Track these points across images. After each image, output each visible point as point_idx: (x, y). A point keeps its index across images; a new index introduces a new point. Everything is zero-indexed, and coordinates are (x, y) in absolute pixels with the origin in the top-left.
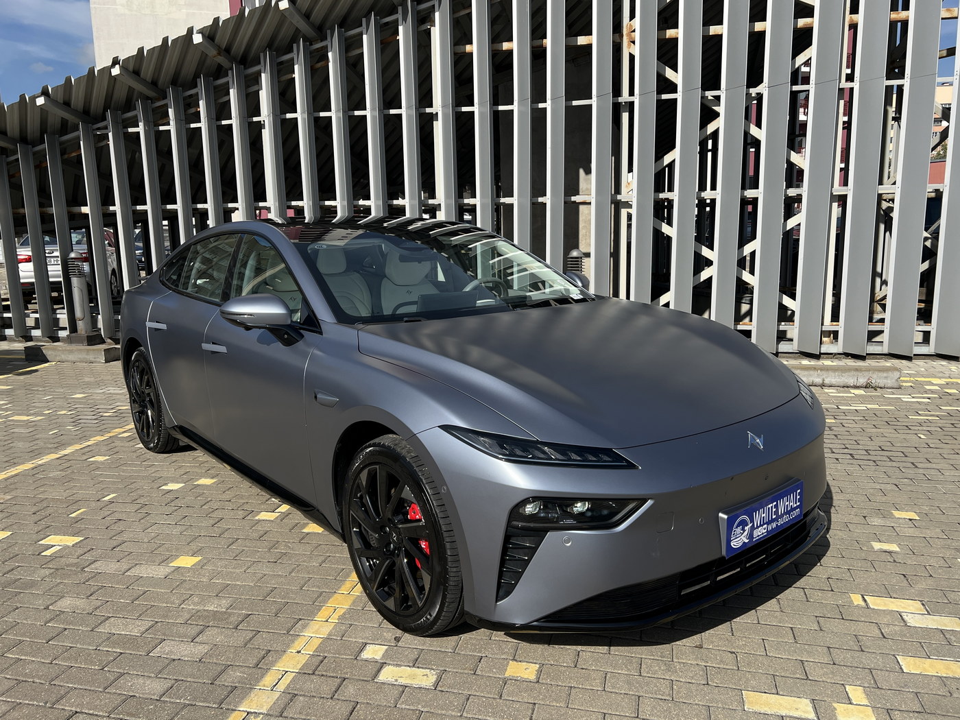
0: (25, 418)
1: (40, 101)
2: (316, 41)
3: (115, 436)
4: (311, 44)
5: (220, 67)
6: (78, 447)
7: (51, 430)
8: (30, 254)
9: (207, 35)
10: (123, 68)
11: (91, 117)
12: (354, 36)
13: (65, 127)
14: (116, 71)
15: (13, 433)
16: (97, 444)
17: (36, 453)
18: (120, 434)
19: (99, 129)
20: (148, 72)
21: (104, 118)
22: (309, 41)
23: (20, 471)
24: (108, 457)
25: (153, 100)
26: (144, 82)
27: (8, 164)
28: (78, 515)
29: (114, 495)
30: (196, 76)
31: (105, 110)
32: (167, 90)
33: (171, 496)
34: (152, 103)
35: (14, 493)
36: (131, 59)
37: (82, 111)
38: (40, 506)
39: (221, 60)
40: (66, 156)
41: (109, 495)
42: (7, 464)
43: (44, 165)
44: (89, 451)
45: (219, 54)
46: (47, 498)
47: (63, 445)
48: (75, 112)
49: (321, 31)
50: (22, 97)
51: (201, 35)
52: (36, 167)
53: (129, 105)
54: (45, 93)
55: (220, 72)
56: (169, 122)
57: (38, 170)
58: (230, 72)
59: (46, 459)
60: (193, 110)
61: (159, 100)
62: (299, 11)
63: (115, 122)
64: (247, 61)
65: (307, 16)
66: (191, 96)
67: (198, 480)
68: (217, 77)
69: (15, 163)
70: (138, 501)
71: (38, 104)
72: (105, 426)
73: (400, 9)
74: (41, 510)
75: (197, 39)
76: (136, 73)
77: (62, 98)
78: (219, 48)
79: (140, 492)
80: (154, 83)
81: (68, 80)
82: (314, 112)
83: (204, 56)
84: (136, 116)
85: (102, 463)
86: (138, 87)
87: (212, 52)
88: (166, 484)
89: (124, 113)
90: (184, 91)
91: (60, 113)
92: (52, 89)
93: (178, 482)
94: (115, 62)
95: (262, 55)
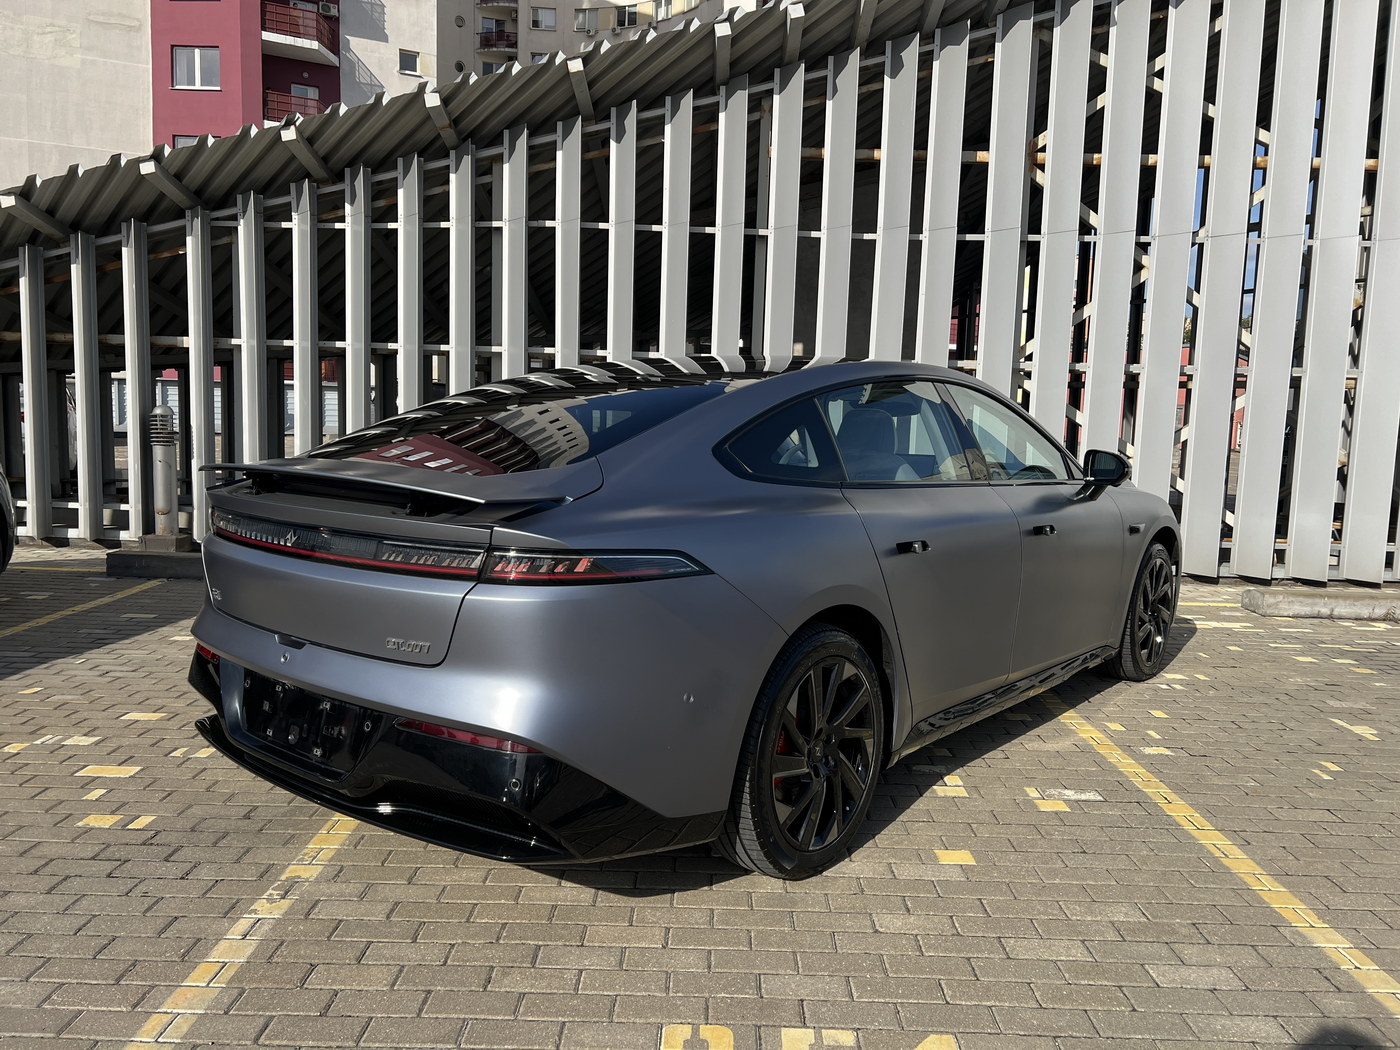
9: (443, 97)
20: (328, 140)
40: (157, 255)
45: (450, 125)
48: (185, 190)
50: (115, 159)
51: (438, 94)
54: (158, 157)
58: (453, 153)
61: (326, 183)
62: (586, 77)
71: (143, 172)
75: (432, 100)
78: (449, 116)
95: (506, 134)
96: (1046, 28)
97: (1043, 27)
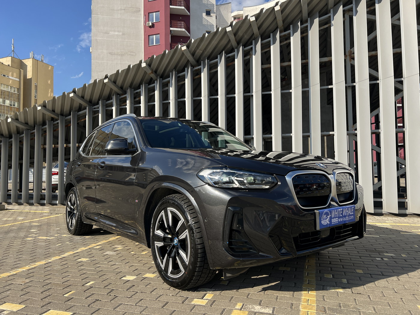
0: (45, 238)
1: (72, 95)
2: (196, 66)
3: (92, 248)
4: (193, 68)
5: (151, 79)
6: (71, 253)
7: (58, 244)
8: (58, 171)
9: (148, 64)
10: (109, 79)
11: (92, 103)
12: (214, 63)
13: (80, 108)
14: (106, 81)
15: (37, 245)
16: (82, 252)
17: (47, 256)
18: (95, 247)
19: (95, 108)
20: (120, 82)
21: (98, 103)
22: (193, 66)
23: (37, 265)
24: (88, 259)
25: (120, 95)
26: (117, 86)
27: (54, 125)
28: (70, 295)
29: (93, 282)
30: (141, 83)
31: (99, 100)
32: (127, 90)
33: (129, 285)
34: (120, 96)
35: (31, 279)
36: (113, 75)
37: (88, 101)
38: (47, 287)
39: (153, 76)
40: (79, 121)
41: (89, 282)
42: (31, 261)
43: (69, 125)
44: (78, 255)
45: (152, 73)
46: (51, 283)
47: (63, 252)
48: (86, 101)
49: (198, 62)
50: (64, 93)
51: (145, 63)
52: (66, 126)
53: (109, 98)
54: (74, 91)
55: (151, 81)
56: (126, 104)
57: (66, 128)
58: (156, 81)
59: (53, 259)
60: (137, 99)
61: (123, 95)
62: (190, 52)
63: (103, 105)
64: (164, 76)
65: (193, 54)
66: (137, 93)
67: (144, 274)
68: (149, 84)
69: (57, 125)
70: (109, 287)
71: (70, 96)
72: (86, 243)
73: (236, 50)
74: (47, 290)
75: (144, 65)
76: (115, 82)
77: (81, 94)
78: (152, 70)
79: (109, 281)
80: (121, 88)
81: (85, 85)
82: (193, 97)
83: (145, 73)
84: (112, 103)
85: (85, 262)
86: (115, 89)
87: (149, 71)
88: (125, 276)
89: (106, 101)
90: (134, 90)
91: (79, 101)
92: (77, 89)
93: (132, 275)
94: (106, 77)
95: (171, 73)
96: (351, 11)
97: (350, 11)
